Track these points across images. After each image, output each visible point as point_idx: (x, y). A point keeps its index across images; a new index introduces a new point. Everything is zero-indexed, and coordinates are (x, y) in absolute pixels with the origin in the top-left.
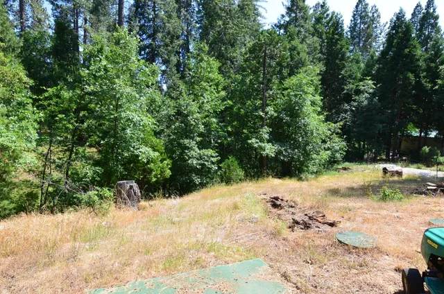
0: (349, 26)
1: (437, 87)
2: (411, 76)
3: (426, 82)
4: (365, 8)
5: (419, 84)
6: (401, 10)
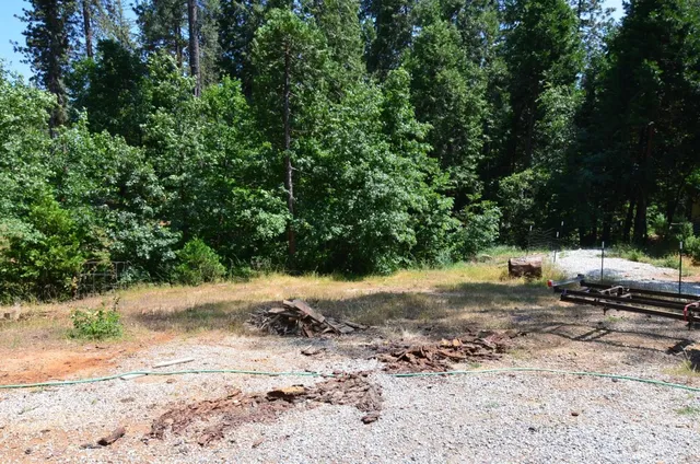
3: (695, 78)
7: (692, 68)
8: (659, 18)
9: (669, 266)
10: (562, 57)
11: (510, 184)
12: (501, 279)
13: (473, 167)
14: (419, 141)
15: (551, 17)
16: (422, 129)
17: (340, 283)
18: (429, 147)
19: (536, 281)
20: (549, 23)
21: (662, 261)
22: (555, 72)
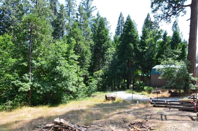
0: (117, 27)
1: (145, 50)
2: (132, 45)
3: (139, 48)
4: (123, 19)
5: (135, 49)
6: (129, 15)
7: (138, 46)
8: (131, 34)
9: (143, 94)
10: (106, 41)
11: (96, 74)
12: (104, 102)
13: (87, 69)
14: (75, 60)
15: (103, 31)
16: (76, 57)
17: (51, 108)
18: (78, 62)
19: (114, 102)
20: (103, 33)
21: (140, 93)
22: (105, 45)
